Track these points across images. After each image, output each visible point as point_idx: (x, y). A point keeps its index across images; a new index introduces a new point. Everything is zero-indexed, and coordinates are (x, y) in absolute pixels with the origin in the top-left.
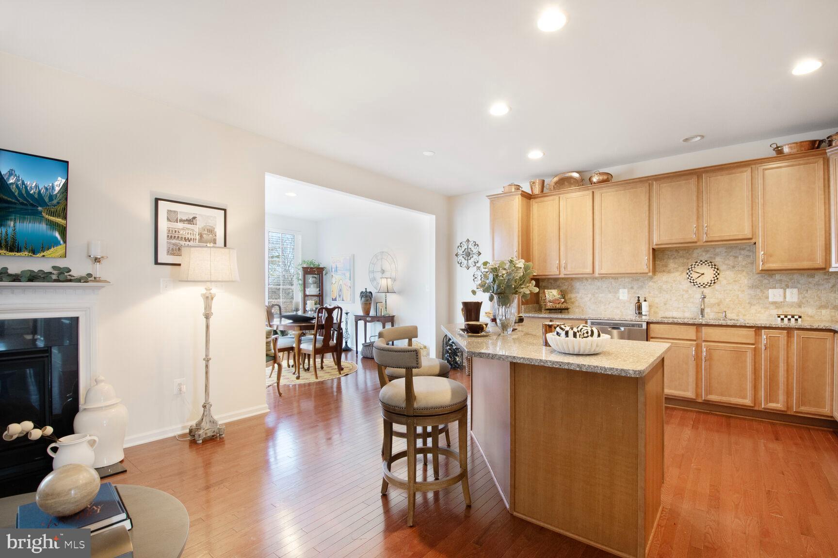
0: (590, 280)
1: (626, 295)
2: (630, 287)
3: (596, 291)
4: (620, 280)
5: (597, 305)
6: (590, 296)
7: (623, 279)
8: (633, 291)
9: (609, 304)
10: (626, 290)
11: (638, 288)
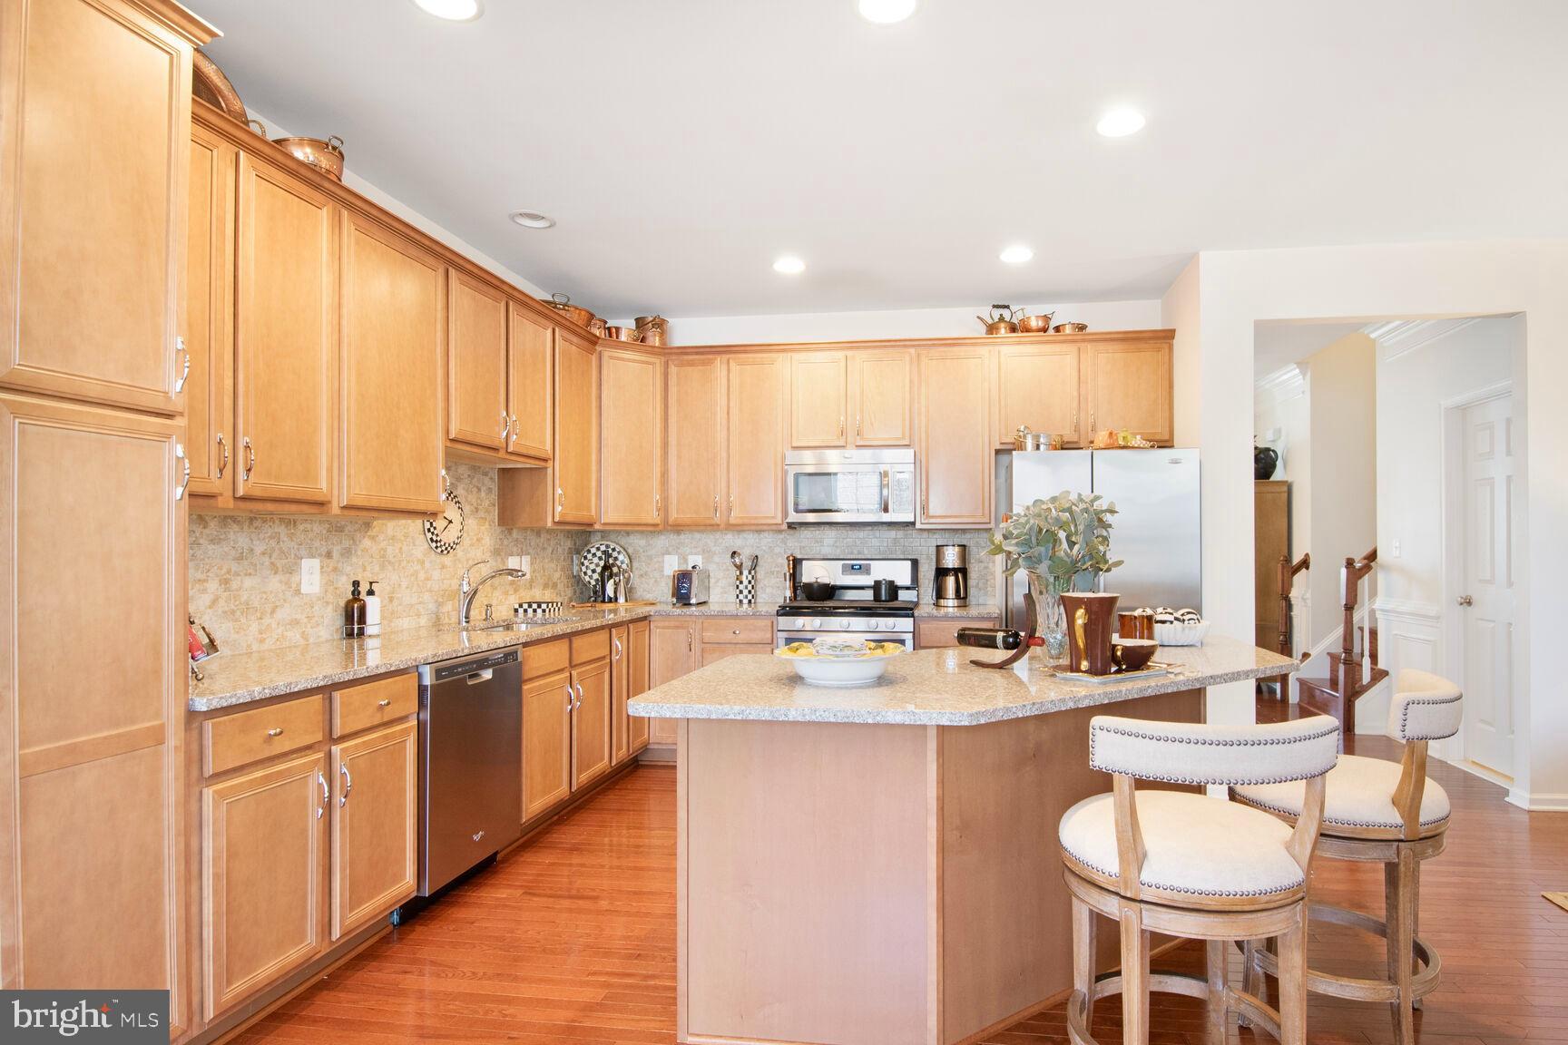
0: (212, 524)
1: (317, 578)
2: (324, 550)
3: (234, 567)
4: (301, 527)
5: (237, 620)
6: (213, 586)
7: (309, 526)
8: (332, 563)
9: (273, 612)
10: (316, 563)
11: (342, 555)
